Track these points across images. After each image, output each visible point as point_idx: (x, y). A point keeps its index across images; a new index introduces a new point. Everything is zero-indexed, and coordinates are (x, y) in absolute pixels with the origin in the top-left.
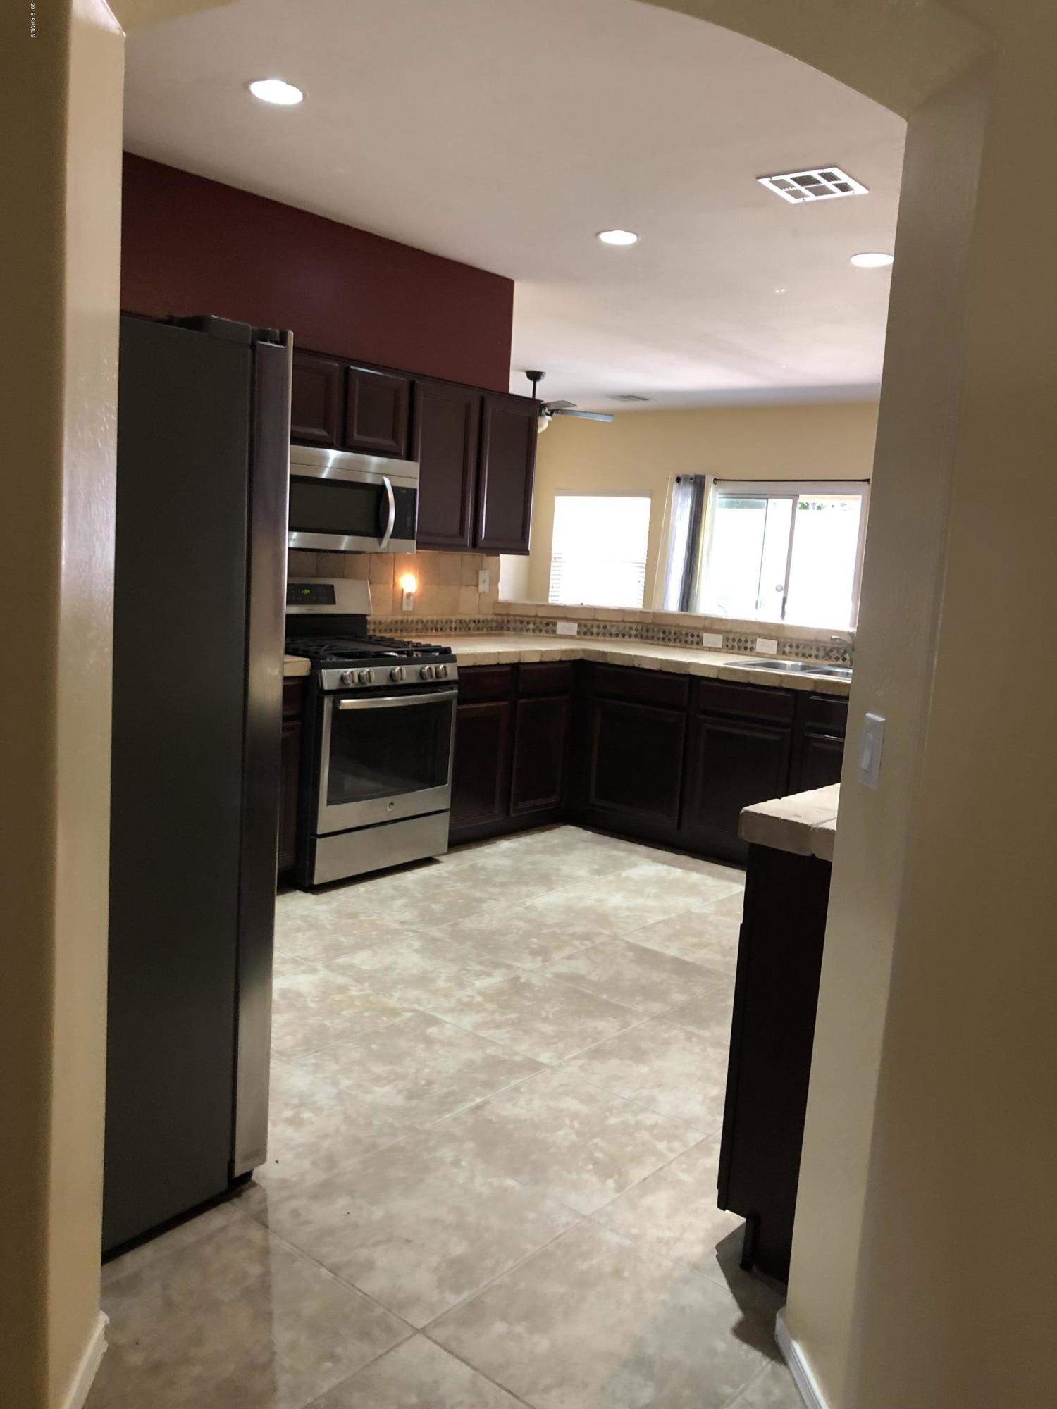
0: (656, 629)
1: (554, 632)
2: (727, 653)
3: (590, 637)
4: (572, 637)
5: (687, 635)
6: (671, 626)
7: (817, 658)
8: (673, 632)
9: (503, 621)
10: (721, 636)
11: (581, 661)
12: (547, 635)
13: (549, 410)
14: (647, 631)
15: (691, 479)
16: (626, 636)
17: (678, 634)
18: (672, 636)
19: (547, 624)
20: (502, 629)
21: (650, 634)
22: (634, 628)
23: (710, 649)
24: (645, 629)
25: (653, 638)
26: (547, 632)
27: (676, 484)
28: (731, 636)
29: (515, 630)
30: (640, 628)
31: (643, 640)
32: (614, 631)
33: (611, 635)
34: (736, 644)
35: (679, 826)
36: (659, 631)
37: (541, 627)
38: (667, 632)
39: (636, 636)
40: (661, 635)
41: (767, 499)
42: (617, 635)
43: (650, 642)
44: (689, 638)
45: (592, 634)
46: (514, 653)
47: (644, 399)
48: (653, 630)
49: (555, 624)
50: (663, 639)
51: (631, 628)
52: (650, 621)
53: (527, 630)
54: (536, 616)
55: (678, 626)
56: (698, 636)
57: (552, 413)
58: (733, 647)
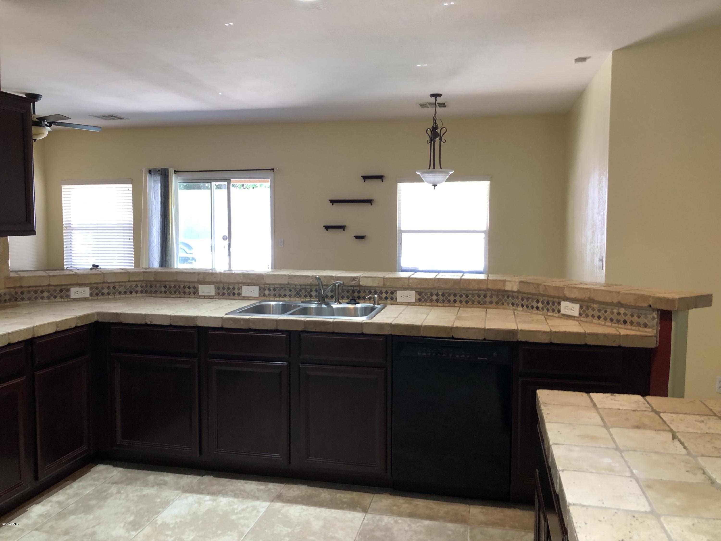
0: (158, 285)
1: (68, 296)
2: (219, 299)
3: (102, 297)
4: (85, 299)
5: (184, 287)
6: (170, 281)
7: (290, 297)
8: (173, 286)
9: (16, 293)
10: (213, 286)
11: (97, 322)
12: (63, 300)
13: (48, 123)
14: (151, 286)
15: (159, 171)
16: (134, 293)
17: (177, 288)
18: (173, 290)
19: (61, 291)
20: (16, 300)
21: (153, 289)
22: (139, 285)
23: (205, 297)
24: (149, 285)
25: (156, 292)
26: (61, 297)
27: (148, 175)
28: (221, 285)
29: (29, 299)
30: (144, 285)
31: (148, 295)
32: (122, 289)
33: (120, 293)
34: (225, 291)
35: (201, 453)
36: (160, 287)
37: (55, 294)
38: (168, 286)
39: (142, 292)
40: (163, 289)
41: (211, 182)
42: (125, 293)
43: (154, 295)
44: (187, 290)
45: (103, 294)
46: (28, 330)
47: (121, 119)
48: (156, 286)
49: (69, 290)
50: (165, 292)
51: (137, 286)
52: (153, 279)
53: (42, 298)
54: (49, 285)
55: (176, 281)
56: (194, 288)
57: (51, 124)
58: (224, 294)
